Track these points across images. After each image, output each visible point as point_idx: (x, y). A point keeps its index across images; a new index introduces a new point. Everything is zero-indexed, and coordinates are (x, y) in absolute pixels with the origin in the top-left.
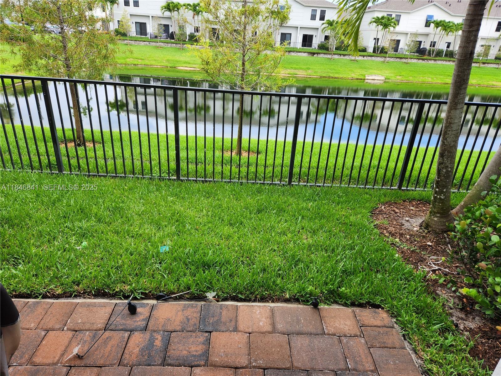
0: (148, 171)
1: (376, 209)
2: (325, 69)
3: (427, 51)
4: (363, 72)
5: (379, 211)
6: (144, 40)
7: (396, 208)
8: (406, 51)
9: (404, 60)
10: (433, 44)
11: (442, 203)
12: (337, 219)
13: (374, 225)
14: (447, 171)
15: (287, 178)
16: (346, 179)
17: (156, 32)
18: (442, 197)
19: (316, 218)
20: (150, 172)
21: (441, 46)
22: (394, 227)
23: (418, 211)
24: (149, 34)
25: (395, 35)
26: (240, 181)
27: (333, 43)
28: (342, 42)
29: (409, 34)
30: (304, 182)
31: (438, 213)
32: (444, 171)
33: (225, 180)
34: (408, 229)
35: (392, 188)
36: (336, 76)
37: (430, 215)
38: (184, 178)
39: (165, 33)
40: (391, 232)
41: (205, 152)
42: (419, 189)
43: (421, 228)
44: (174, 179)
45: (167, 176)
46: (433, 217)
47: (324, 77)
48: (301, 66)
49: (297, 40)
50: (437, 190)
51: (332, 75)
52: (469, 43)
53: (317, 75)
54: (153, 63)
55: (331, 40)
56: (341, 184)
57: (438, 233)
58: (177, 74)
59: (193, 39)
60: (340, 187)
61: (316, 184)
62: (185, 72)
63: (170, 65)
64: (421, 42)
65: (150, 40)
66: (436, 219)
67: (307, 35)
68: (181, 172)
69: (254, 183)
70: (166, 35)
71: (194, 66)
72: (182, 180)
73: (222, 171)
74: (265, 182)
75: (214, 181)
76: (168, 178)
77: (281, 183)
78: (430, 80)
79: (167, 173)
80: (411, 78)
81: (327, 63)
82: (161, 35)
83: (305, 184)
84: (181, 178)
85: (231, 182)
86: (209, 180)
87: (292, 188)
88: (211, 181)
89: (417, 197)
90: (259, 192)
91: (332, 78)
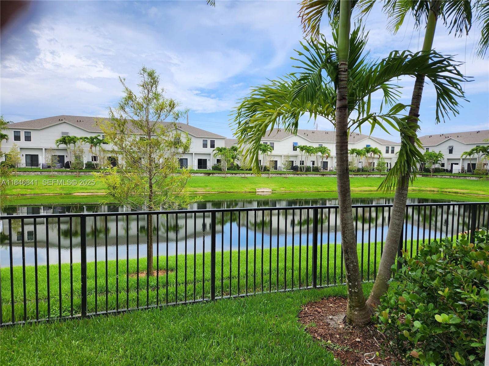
0: (44, 312)
1: (301, 312)
2: (221, 186)
3: (299, 168)
4: (254, 187)
5: (304, 313)
6: (34, 170)
7: (318, 307)
8: (284, 169)
9: (283, 176)
10: (302, 163)
11: (357, 296)
12: (269, 330)
13: (306, 330)
14: (354, 265)
15: (209, 293)
16: (266, 285)
17: (50, 162)
18: (356, 291)
19: (249, 333)
20: (46, 313)
21: (309, 164)
22: (322, 328)
23: (337, 307)
24: (41, 165)
25: (273, 157)
26: (159, 305)
27: (224, 165)
28: (232, 164)
29: (283, 156)
30: (227, 295)
31: (357, 307)
32: (352, 265)
33: (142, 307)
34: (335, 327)
35: (309, 287)
36: (232, 191)
37: (351, 310)
38: (91, 314)
39: (59, 163)
40: (322, 334)
41: (117, 279)
42: (331, 285)
43: (346, 325)
44: (79, 317)
45: (69, 314)
46: (353, 311)
47: (221, 192)
48: (199, 185)
49: (193, 164)
50: (350, 284)
51: (228, 190)
52: (343, 162)
53: (215, 191)
54: (43, 191)
55: (222, 162)
56: (263, 291)
57: (362, 327)
58: (72, 200)
59: (91, 167)
60: (263, 294)
61: (239, 294)
62: (81, 198)
63: (65, 192)
64: (293, 162)
65: (41, 170)
66: (356, 313)
67: (201, 159)
68: (87, 307)
69: (174, 305)
70: (61, 165)
71: (92, 191)
72: (89, 317)
73: (138, 297)
74: (187, 302)
75: (129, 311)
76: (70, 316)
77: (203, 299)
78: (306, 189)
79: (69, 311)
80: (292, 189)
81: (222, 181)
82: (55, 165)
83: (229, 296)
84: (87, 314)
85: (149, 308)
86: (123, 310)
87: (217, 304)
88: (125, 311)
89: (332, 293)
90: (182, 314)
91: (229, 192)
